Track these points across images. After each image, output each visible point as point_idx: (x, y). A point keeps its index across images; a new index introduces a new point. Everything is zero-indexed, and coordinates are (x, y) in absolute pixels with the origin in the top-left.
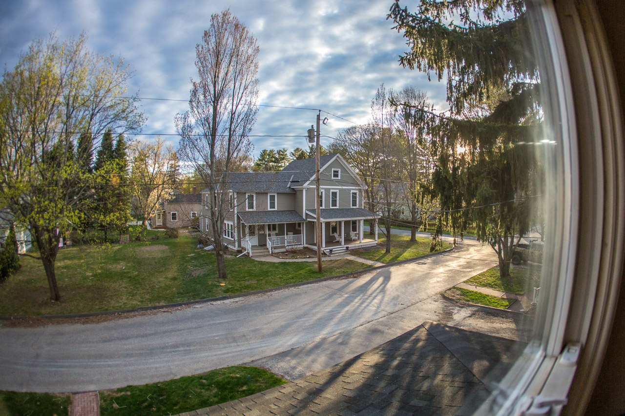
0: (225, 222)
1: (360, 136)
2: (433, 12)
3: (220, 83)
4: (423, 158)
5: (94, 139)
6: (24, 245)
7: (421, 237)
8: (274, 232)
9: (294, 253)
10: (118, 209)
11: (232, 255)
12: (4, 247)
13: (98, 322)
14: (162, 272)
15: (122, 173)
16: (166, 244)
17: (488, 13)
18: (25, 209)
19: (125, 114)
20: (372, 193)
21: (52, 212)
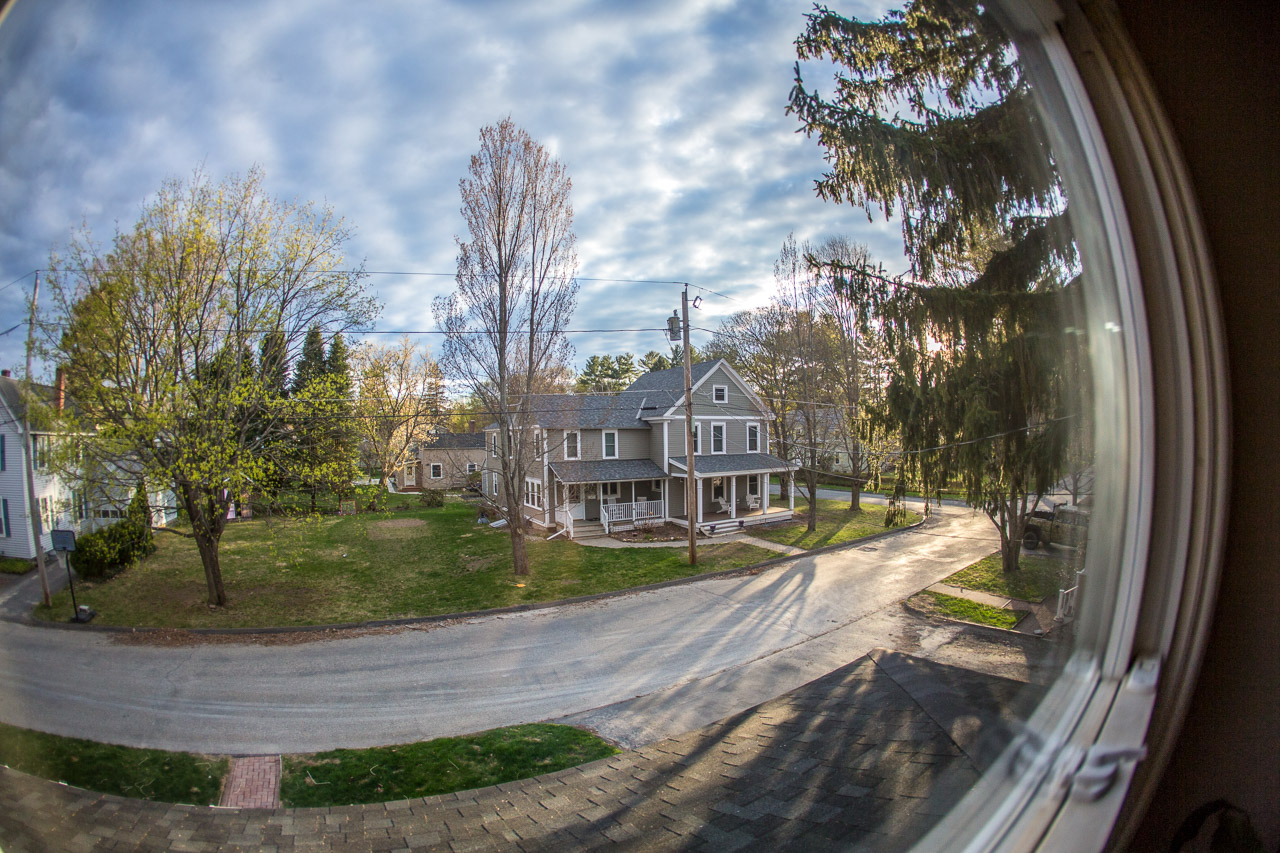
0: (528, 479)
1: (758, 327)
2: (862, 99)
3: (508, 243)
4: (869, 363)
5: (289, 341)
6: (163, 514)
7: (867, 502)
8: (614, 497)
9: (648, 532)
10: (336, 458)
11: (538, 535)
12: (125, 517)
13: (294, 642)
14: (413, 563)
15: (341, 398)
16: (421, 517)
17: (954, 95)
18: (165, 456)
19: (343, 300)
20: (783, 426)
21: (216, 461)
